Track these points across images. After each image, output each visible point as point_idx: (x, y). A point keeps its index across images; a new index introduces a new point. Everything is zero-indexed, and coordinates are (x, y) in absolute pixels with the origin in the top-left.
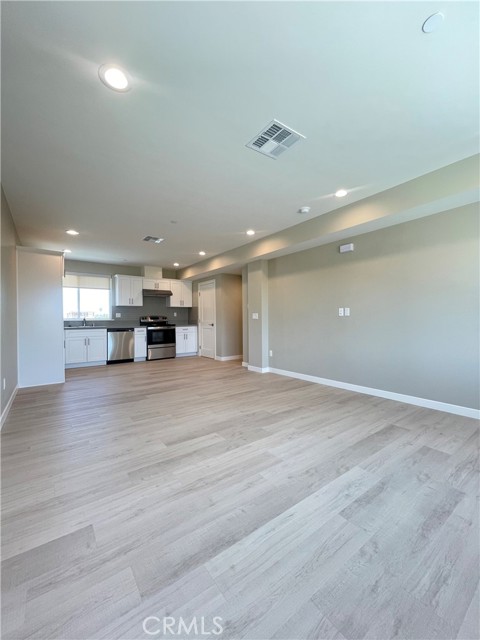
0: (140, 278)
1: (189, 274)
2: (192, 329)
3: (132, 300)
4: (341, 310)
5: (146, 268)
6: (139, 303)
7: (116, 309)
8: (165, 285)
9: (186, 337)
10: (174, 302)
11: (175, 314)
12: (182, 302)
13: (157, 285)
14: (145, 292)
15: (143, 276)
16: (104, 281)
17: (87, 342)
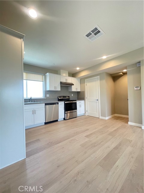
3: (55, 87)
5: (61, 71)
6: (59, 89)
7: (46, 92)
8: (70, 80)
9: (80, 106)
10: (74, 89)
11: (72, 95)
13: (66, 79)
14: (61, 83)
15: (60, 75)
16: (40, 77)
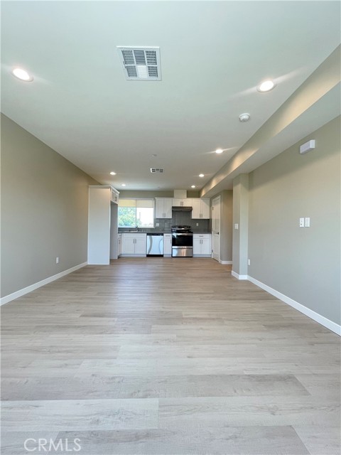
0: (170, 199)
1: (203, 193)
2: (207, 236)
3: (164, 215)
4: (302, 220)
5: (175, 191)
6: (169, 216)
7: (156, 220)
8: (188, 202)
9: (201, 242)
10: (195, 215)
11: (197, 224)
12: (201, 215)
13: (182, 203)
14: (173, 207)
15: (173, 197)
16: (150, 202)
17: (135, 241)
